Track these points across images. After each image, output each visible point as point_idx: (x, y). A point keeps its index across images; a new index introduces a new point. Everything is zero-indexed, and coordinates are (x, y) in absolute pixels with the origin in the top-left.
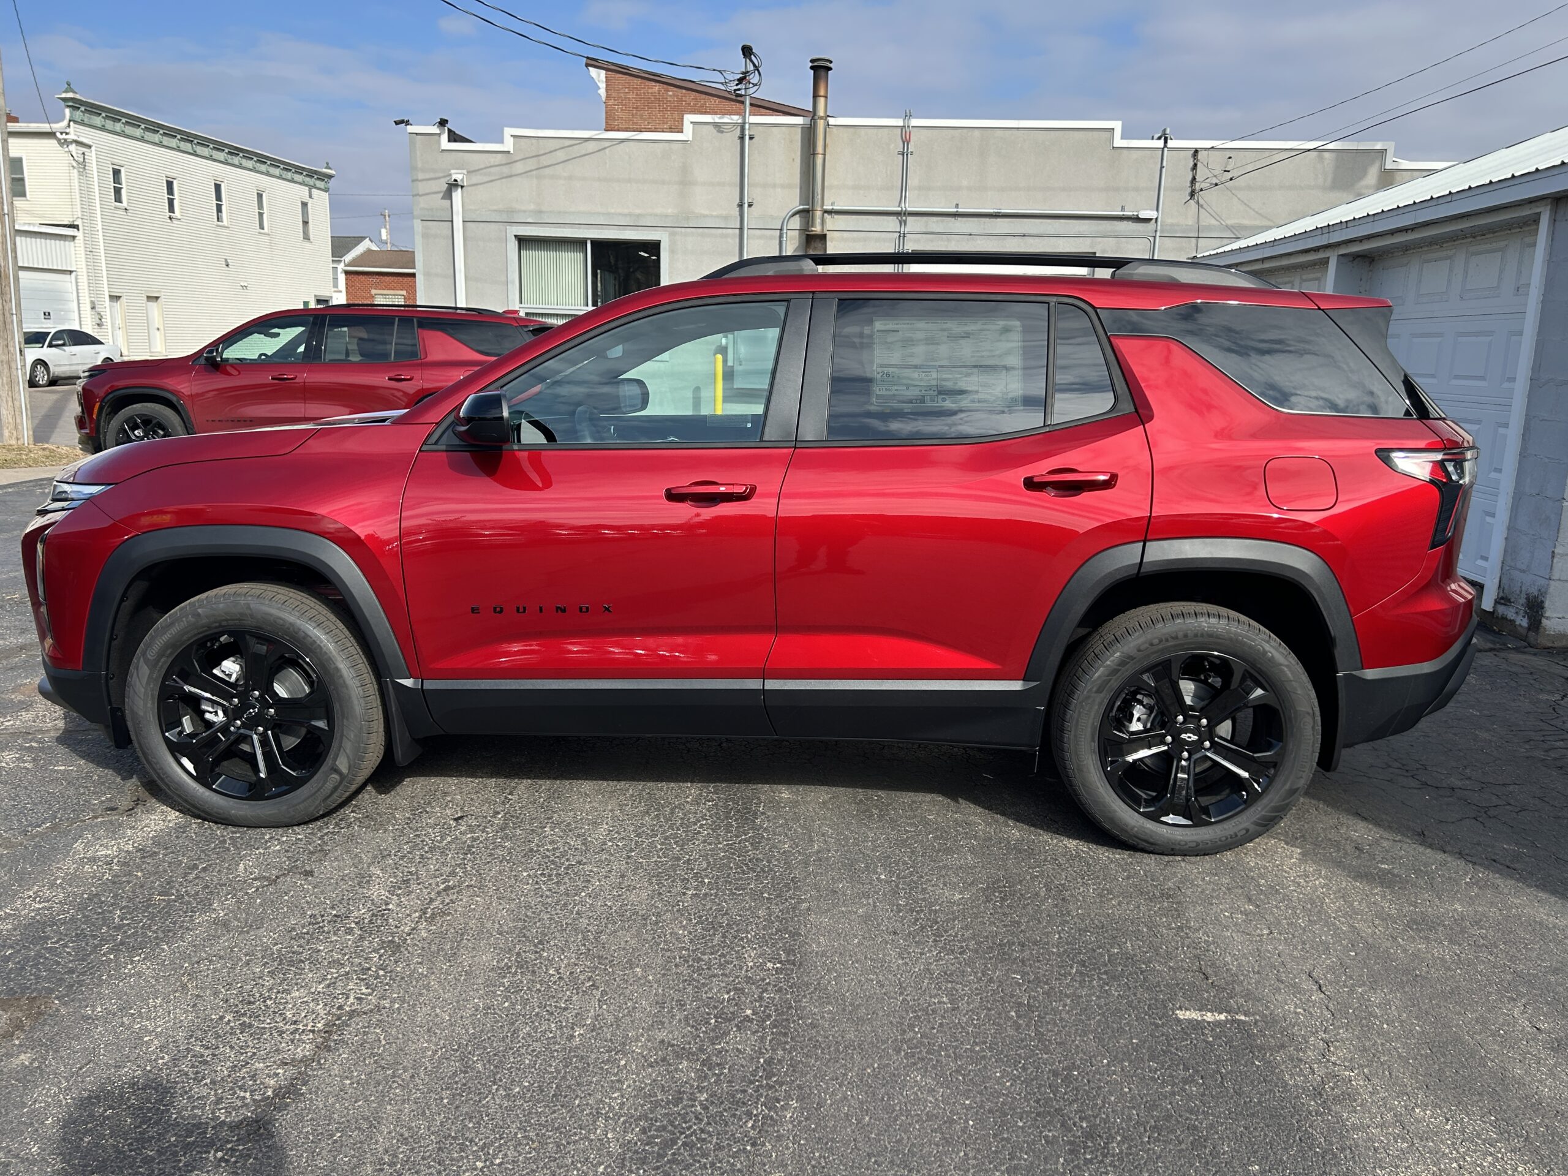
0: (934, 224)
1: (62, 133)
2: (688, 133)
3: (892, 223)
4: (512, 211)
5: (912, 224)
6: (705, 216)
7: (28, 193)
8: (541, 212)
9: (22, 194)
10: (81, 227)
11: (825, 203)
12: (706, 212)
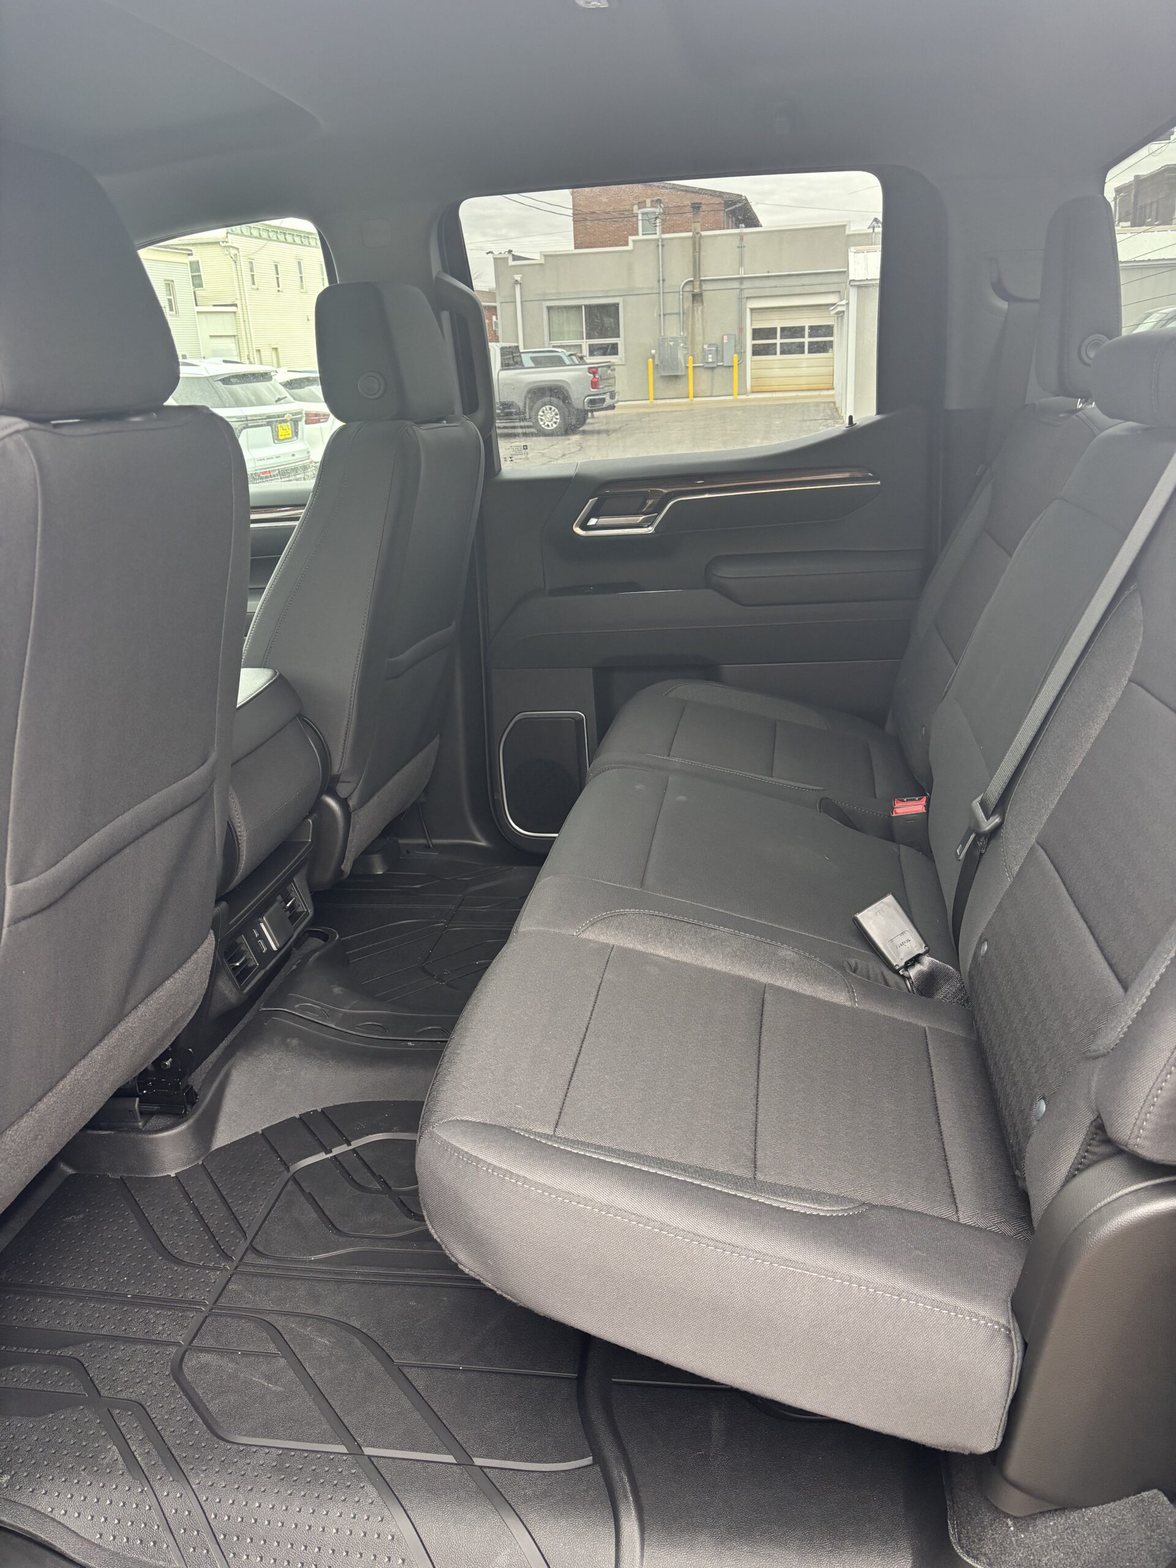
0: (758, 283)
1: (223, 242)
2: (630, 247)
3: (736, 285)
4: (545, 294)
5: (746, 284)
6: (640, 288)
7: (204, 285)
8: (559, 293)
9: (201, 285)
10: (239, 306)
11: (701, 275)
12: (641, 286)
